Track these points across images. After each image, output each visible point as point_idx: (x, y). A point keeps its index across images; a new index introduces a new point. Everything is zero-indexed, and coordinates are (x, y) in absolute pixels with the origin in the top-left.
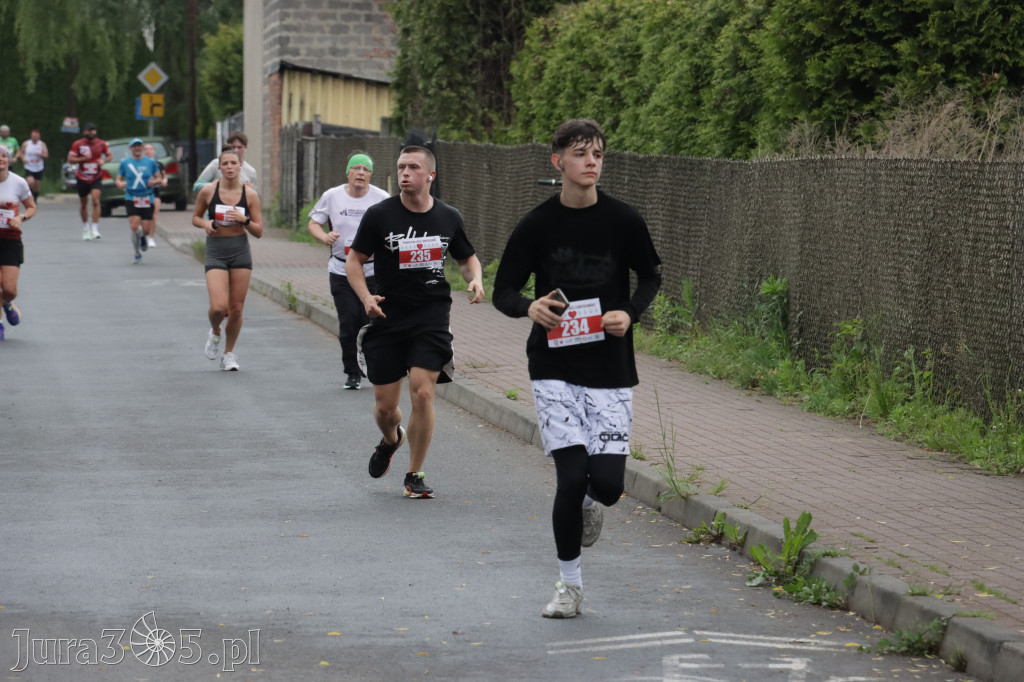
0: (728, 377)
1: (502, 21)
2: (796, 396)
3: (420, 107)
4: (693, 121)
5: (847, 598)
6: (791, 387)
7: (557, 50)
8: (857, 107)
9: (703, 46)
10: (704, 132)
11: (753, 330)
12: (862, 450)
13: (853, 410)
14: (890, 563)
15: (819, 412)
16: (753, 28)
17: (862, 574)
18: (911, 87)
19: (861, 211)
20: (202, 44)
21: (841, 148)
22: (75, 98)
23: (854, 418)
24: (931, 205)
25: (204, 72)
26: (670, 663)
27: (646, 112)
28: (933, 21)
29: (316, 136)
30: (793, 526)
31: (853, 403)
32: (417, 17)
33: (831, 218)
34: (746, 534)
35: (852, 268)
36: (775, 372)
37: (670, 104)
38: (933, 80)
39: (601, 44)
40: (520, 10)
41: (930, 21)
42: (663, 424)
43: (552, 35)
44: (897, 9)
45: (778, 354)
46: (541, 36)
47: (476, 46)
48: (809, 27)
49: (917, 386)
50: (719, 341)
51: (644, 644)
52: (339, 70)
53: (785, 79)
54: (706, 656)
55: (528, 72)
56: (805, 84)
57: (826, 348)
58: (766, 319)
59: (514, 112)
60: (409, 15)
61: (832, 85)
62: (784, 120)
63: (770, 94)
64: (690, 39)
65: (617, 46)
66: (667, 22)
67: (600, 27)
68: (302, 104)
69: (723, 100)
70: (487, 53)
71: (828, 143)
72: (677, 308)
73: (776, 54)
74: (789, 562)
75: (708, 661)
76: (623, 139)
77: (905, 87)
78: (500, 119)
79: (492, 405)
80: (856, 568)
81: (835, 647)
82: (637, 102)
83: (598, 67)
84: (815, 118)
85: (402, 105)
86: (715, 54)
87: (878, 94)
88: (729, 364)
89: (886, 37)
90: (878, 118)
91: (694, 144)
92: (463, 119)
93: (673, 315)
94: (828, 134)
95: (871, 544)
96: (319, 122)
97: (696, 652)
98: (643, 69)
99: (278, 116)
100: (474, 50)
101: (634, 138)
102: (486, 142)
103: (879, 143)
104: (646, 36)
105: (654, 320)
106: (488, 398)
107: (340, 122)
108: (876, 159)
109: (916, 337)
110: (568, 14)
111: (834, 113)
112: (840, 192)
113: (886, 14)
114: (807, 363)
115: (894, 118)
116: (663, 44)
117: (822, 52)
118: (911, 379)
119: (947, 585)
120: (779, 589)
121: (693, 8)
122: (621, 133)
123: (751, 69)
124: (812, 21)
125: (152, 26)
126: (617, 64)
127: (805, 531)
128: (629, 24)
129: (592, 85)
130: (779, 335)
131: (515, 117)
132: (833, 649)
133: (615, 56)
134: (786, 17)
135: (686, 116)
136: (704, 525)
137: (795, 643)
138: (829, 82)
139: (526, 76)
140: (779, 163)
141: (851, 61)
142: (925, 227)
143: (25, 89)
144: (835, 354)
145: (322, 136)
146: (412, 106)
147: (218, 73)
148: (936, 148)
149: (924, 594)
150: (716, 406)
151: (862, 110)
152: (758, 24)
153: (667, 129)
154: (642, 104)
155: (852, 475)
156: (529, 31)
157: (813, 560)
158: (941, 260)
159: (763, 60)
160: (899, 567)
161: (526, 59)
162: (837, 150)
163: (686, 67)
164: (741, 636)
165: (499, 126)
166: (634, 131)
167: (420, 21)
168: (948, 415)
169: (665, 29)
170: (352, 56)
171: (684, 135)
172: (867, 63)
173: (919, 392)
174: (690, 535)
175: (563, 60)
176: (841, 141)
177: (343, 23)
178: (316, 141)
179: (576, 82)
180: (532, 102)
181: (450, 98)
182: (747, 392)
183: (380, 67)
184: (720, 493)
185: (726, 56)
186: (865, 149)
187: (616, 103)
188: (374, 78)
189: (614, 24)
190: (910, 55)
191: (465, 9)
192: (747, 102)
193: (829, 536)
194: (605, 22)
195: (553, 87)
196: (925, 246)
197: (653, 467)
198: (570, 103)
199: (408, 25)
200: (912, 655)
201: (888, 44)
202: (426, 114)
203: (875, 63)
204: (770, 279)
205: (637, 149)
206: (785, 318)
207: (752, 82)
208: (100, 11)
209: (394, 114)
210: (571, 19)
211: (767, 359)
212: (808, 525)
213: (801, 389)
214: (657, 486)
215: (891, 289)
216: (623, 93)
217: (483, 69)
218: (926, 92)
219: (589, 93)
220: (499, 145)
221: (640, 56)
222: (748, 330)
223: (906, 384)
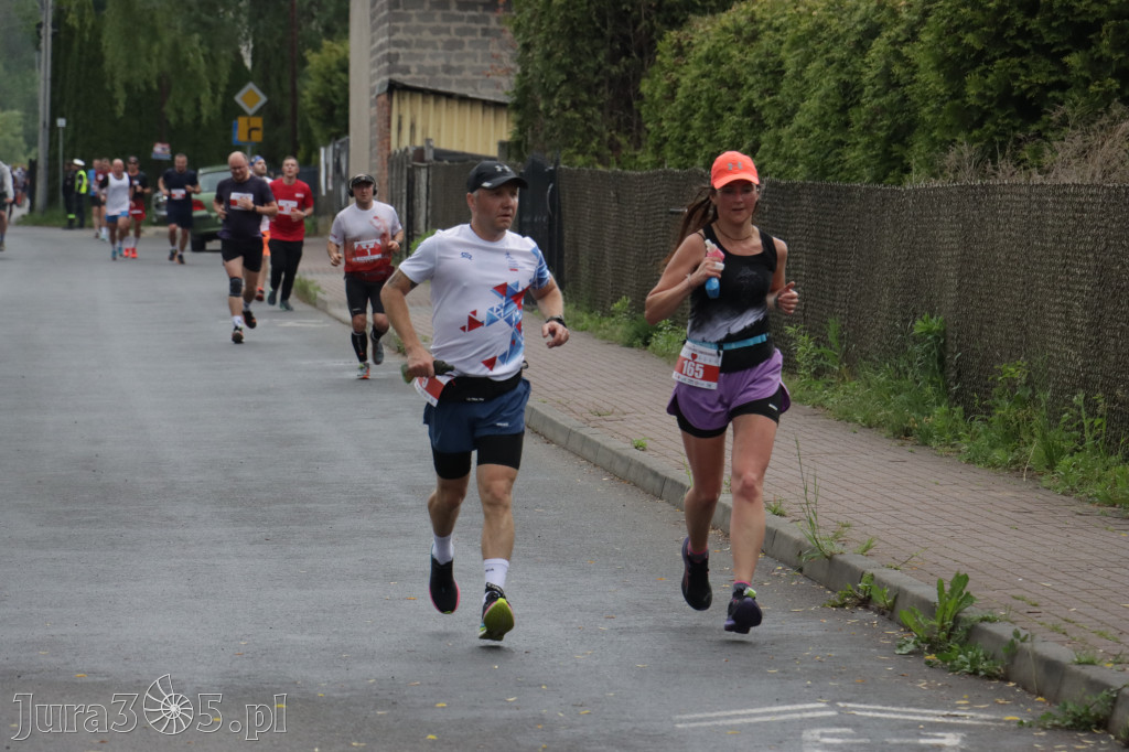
0: (879, 425)
1: (632, 35)
2: (953, 446)
3: (541, 129)
4: (840, 143)
5: (1006, 668)
6: (948, 436)
7: (691, 66)
8: (1023, 128)
9: (852, 61)
10: (852, 156)
11: (906, 373)
12: (1025, 505)
13: (1016, 462)
14: (1055, 629)
15: (979, 463)
16: (907, 40)
17: (1023, 641)
18: (1083, 105)
19: (1025, 242)
20: (304, 62)
21: (1004, 172)
22: (168, 122)
23: (1018, 470)
24: (1103, 235)
25: (306, 93)
26: (810, 738)
27: (789, 134)
28: (1107, 31)
29: (428, 162)
30: (947, 588)
31: (1016, 454)
32: (538, 31)
33: (993, 249)
34: (896, 597)
35: (1016, 305)
36: (930, 420)
37: (815, 125)
38: (1107, 97)
39: (741, 59)
40: (652, 22)
41: (1104, 32)
42: (805, 475)
43: (686, 49)
44: (1067, 18)
45: (933, 400)
46: (674, 51)
47: (603, 62)
48: (969, 39)
49: (1087, 434)
50: (869, 386)
51: (783, 717)
52: (454, 89)
53: (942, 97)
54: (850, 731)
55: (659, 90)
56: (964, 102)
57: (987, 393)
58: (919, 362)
59: (643, 135)
60: (529, 29)
61: (994, 103)
62: (941, 142)
63: (925, 113)
64: (837, 53)
65: (757, 62)
66: (812, 34)
67: (738, 41)
68: (413, 127)
69: (874, 120)
70: (614, 70)
71: (989, 167)
72: (823, 349)
73: (932, 69)
74: (943, 628)
75: (851, 736)
76: (764, 164)
77: (1076, 104)
78: (628, 142)
79: (619, 456)
80: (1017, 634)
81: (993, 721)
82: (780, 123)
83: (736, 85)
84: (976, 140)
85: (522, 127)
86: (865, 70)
87: (1046, 113)
88: (880, 411)
89: (1054, 50)
90: (1046, 139)
91: (842, 169)
92: (588, 143)
93: (817, 357)
94: (990, 157)
95: (1034, 609)
96: (431, 147)
97: (839, 726)
98: (786, 87)
99: (386, 141)
100: (600, 67)
101: (776, 163)
102: (614, 168)
103: (1046, 167)
104: (788, 51)
105: (797, 363)
106: (614, 448)
107: (455, 147)
108: (1042, 184)
109: (1086, 380)
110: (704, 27)
111: (996, 133)
112: (1002, 221)
113: (1054, 24)
114: (965, 410)
115: (1063, 139)
116: (808, 59)
117: (983, 67)
118: (1080, 427)
119: (1117, 653)
120: (931, 657)
121: (840, 19)
122: (761, 158)
123: (905, 85)
124: (973, 31)
125: (250, 41)
126: (758, 82)
127: (961, 593)
128: (771, 37)
129: (729, 105)
130: (935, 379)
131: (646, 140)
132: (990, 724)
133: (756, 73)
134: (943, 28)
135: (832, 138)
136: (850, 587)
137: (948, 716)
138: (991, 99)
139: (657, 95)
140: (934, 189)
141: (1016, 77)
142: (1096, 259)
143: (113, 112)
144: (997, 400)
145: (435, 162)
146: (533, 129)
147: (321, 94)
148: (1110, 173)
149: (1091, 663)
150: (865, 456)
151: (1028, 131)
152: (913, 36)
153: (811, 153)
154: (784, 126)
155: (1014, 532)
156: (661, 45)
157: (968, 625)
158: (1114, 295)
159: (918, 75)
160: (1064, 633)
161: (657, 76)
162: (1000, 175)
163: (833, 84)
164: (889, 708)
165: (627, 151)
166: (775, 155)
167: (542, 35)
168: (1121, 467)
169: (810, 43)
170: (468, 74)
171: (831, 160)
172: (1033, 79)
173: (1089, 443)
174: (835, 598)
175: (697, 77)
176: (1005, 165)
177: (458, 38)
178: (428, 167)
179: (711, 101)
180: (664, 123)
181: (574, 119)
182: (899, 442)
183: (498, 85)
184: (867, 553)
185: (878, 72)
186: (1030, 174)
187: (756, 124)
188: (492, 98)
189: (754, 37)
190: (1081, 69)
191: (591, 22)
192: (901, 121)
193: (986, 599)
194: (744, 35)
195: (687, 107)
196: (1096, 281)
197: (794, 524)
198: (706, 125)
199: (529, 40)
200: (1078, 730)
201: (1057, 58)
202: (548, 138)
203: (1042, 78)
204: (925, 318)
205: (779, 175)
206: (941, 360)
207: (906, 101)
208: (193, 26)
209: (513, 138)
210: (707, 31)
211: (920, 405)
212: (964, 587)
213: (959, 438)
214: (798, 544)
215: (1058, 328)
216: (763, 114)
217: (610, 88)
218: (1099, 110)
219: (727, 114)
220: (628, 172)
221: (784, 72)
222: (901, 374)
223: (1075, 433)
